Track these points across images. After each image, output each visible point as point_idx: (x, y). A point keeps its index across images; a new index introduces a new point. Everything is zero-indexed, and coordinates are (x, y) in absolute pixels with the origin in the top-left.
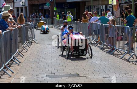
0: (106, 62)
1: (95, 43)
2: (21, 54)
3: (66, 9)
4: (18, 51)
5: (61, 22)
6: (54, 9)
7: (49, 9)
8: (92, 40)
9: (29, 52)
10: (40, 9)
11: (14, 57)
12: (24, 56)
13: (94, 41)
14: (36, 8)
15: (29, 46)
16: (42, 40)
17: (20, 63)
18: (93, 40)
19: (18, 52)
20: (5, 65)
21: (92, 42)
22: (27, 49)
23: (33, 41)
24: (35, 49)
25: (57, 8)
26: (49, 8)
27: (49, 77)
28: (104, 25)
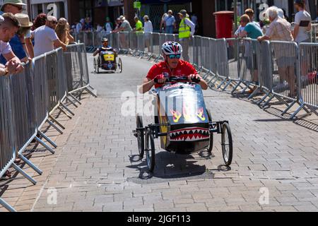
0: (279, 139)
1: (247, 92)
2: (57, 125)
3: (165, 6)
4: (49, 116)
5: (154, 41)
6: (135, 7)
7: (121, 6)
8: (239, 85)
9: (76, 120)
10: (99, 8)
11: (38, 132)
12: (64, 128)
13: (244, 86)
14: (87, 6)
15: (76, 103)
16: (107, 87)
17: (55, 147)
18: (242, 84)
19: (49, 119)
20: (19, 153)
21: (238, 88)
22: (70, 111)
23: (85, 91)
24: (93, 111)
25: (141, 4)
26: (121, 4)
27: (134, 182)
28: (268, 42)
